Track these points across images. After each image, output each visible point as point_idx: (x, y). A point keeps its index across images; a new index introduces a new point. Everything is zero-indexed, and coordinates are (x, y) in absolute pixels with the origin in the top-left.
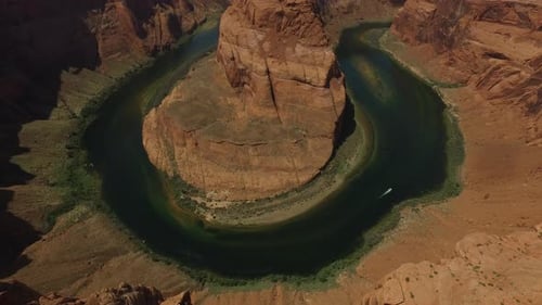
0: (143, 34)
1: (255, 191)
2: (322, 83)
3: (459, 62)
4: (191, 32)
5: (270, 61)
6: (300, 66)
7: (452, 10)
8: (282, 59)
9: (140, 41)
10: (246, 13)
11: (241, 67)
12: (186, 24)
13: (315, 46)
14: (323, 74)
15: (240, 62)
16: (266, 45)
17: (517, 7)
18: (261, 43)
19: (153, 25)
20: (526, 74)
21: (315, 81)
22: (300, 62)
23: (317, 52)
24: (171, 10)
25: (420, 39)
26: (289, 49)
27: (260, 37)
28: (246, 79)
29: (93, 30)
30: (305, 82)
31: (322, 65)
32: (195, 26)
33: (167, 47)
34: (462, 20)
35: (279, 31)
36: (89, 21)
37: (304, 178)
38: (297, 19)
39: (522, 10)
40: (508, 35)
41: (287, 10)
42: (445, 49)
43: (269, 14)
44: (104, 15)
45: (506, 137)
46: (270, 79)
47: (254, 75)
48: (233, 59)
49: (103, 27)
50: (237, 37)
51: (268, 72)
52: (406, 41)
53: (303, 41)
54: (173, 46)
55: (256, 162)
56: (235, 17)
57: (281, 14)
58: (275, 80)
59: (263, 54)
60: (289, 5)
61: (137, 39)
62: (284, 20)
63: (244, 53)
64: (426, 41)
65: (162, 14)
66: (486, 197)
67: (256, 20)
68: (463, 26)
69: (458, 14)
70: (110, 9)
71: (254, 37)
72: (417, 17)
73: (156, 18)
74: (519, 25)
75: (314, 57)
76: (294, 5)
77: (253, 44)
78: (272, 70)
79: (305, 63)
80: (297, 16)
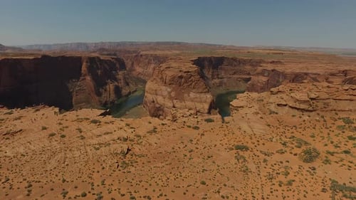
0: (99, 94)
2: (206, 111)
4: (127, 96)
5: (175, 101)
6: (193, 103)
7: (277, 79)
8: (182, 100)
9: (97, 98)
10: (162, 78)
11: (158, 106)
12: (125, 92)
13: (201, 93)
14: (207, 106)
15: (158, 103)
16: (173, 94)
17: (310, 75)
18: (169, 93)
19: (106, 90)
21: (202, 110)
22: (192, 101)
23: (202, 95)
24: (116, 83)
26: (186, 95)
27: (169, 90)
28: (161, 113)
29: (71, 90)
31: (205, 102)
32: (130, 93)
33: (112, 102)
35: (180, 86)
36: (69, 85)
38: (190, 79)
39: (314, 76)
41: (185, 75)
43: (174, 77)
44: (79, 83)
47: (165, 109)
48: (153, 102)
49: (77, 89)
50: (156, 90)
53: (194, 91)
54: (116, 102)
56: (155, 82)
57: (181, 77)
59: (171, 98)
60: (185, 72)
61: (95, 96)
62: (183, 80)
63: (160, 99)
65: (111, 85)
67: (167, 81)
69: (281, 80)
70: (83, 80)
71: (165, 90)
72: (259, 84)
73: (108, 87)
75: (200, 98)
76: (188, 72)
77: (165, 93)
78: (176, 106)
79: (196, 101)
80: (190, 77)
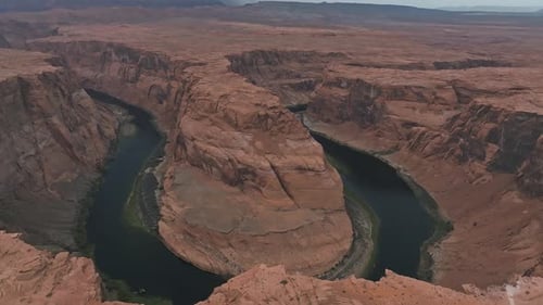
1: (319, 266)
2: (323, 168)
3: (386, 133)
5: (270, 157)
7: (365, 93)
8: (281, 155)
10: (225, 117)
11: (240, 166)
14: (321, 161)
15: (239, 162)
16: (259, 144)
18: (252, 143)
20: (446, 136)
21: (317, 168)
22: (297, 154)
23: (307, 143)
25: (342, 118)
26: (281, 145)
27: (249, 137)
28: (248, 176)
30: (309, 170)
31: (315, 154)
34: (377, 101)
35: (266, 130)
37: (347, 246)
38: (280, 120)
40: (414, 108)
41: (270, 112)
42: (368, 123)
43: (252, 117)
45: (455, 183)
46: (277, 173)
47: (259, 171)
48: (230, 160)
49: (41, 146)
50: (224, 140)
51: (273, 167)
52: (328, 121)
53: (291, 136)
55: (304, 243)
56: (206, 122)
57: (267, 116)
58: (281, 173)
59: (259, 152)
60: (271, 108)
62: (270, 121)
63: (240, 154)
64: (348, 119)
66: (475, 224)
67: (240, 123)
68: (379, 105)
71: (243, 139)
72: (334, 100)
74: (418, 101)
75: (306, 148)
76: (275, 108)
77: (245, 144)
78: (275, 164)
79: (303, 154)
80: (279, 116)
